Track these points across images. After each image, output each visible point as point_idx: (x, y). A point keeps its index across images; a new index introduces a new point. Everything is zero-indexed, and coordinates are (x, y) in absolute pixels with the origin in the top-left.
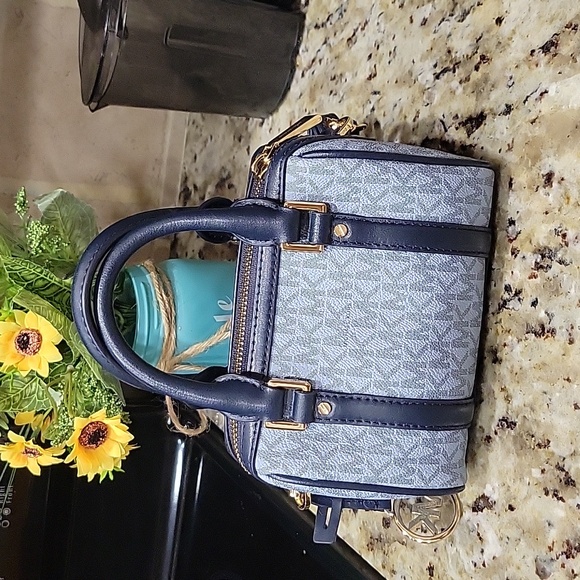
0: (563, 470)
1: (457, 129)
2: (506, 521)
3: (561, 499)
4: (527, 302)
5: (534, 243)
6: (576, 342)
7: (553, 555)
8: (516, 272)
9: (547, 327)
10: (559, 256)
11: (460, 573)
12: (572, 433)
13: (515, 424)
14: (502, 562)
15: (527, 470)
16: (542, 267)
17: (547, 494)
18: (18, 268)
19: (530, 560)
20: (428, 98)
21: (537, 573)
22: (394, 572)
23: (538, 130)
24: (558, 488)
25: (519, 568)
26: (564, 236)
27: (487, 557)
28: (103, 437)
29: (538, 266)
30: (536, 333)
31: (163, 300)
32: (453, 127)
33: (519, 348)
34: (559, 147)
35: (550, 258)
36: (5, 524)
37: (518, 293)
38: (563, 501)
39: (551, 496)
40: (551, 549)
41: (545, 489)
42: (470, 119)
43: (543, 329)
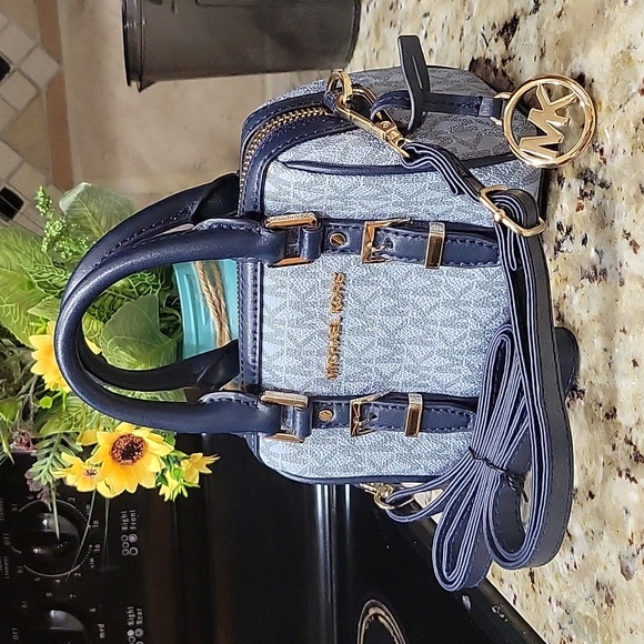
0: (631, 444)
1: (496, 41)
2: (588, 512)
3: (633, 479)
4: (578, 240)
5: (577, 166)
6: (627, 282)
7: (634, 549)
8: (565, 205)
9: (599, 268)
10: (600, 177)
11: (557, 578)
12: (635, 397)
13: (583, 393)
14: (591, 561)
15: (600, 447)
16: (586, 194)
17: (620, 475)
18: (46, 275)
19: (614, 557)
20: (469, 9)
21: (622, 572)
22: (502, 580)
23: (566, 25)
24: (629, 467)
25: (606, 568)
26: (602, 151)
27: (577, 558)
28: (139, 450)
29: (583, 195)
30: (589, 278)
31: (209, 292)
32: (493, 40)
33: (576, 299)
34: (585, 41)
35: (592, 182)
36: (133, 551)
37: (569, 231)
38: (636, 482)
39: (624, 477)
40: (631, 543)
41: (618, 469)
42: (506, 26)
43: (595, 270)
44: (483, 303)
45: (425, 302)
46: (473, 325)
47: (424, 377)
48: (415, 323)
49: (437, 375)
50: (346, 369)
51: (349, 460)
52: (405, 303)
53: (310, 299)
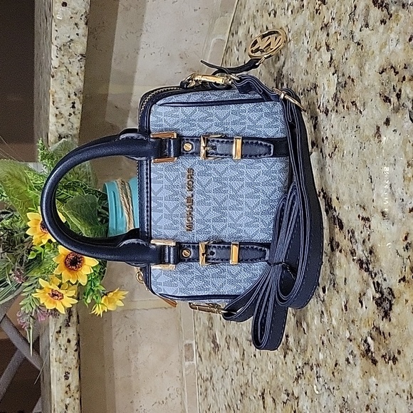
31: (124, 201)
44: (267, 184)
45: (236, 184)
46: (263, 197)
47: (240, 231)
48: (232, 197)
49: (247, 229)
50: (197, 226)
51: (201, 283)
52: (225, 185)
53: (175, 183)
